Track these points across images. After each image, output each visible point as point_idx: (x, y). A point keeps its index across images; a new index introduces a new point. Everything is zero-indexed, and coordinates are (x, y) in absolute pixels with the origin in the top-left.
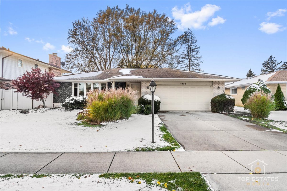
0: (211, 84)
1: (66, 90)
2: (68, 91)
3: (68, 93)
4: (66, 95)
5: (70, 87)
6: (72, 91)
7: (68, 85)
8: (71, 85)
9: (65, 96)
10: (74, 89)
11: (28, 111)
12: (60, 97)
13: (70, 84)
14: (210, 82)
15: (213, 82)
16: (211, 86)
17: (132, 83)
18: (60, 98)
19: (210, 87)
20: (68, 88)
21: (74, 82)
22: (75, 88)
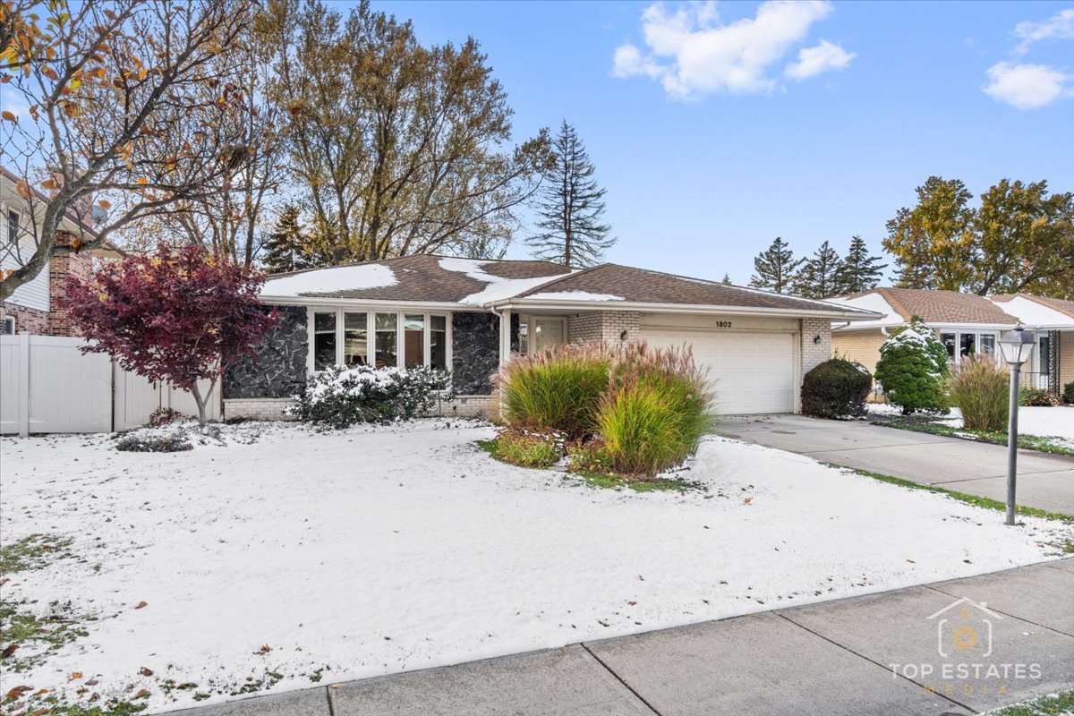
0: (795, 326)
1: (282, 342)
2: (290, 344)
3: (290, 354)
4: (281, 363)
5: (301, 327)
6: (306, 345)
7: (290, 318)
8: (304, 321)
9: (277, 367)
10: (318, 337)
11: (183, 439)
12: (254, 372)
13: (298, 314)
14: (793, 319)
15: (801, 320)
16: (793, 334)
17: (538, 318)
18: (255, 374)
19: (790, 336)
20: (291, 332)
21: (314, 307)
22: (319, 332)
